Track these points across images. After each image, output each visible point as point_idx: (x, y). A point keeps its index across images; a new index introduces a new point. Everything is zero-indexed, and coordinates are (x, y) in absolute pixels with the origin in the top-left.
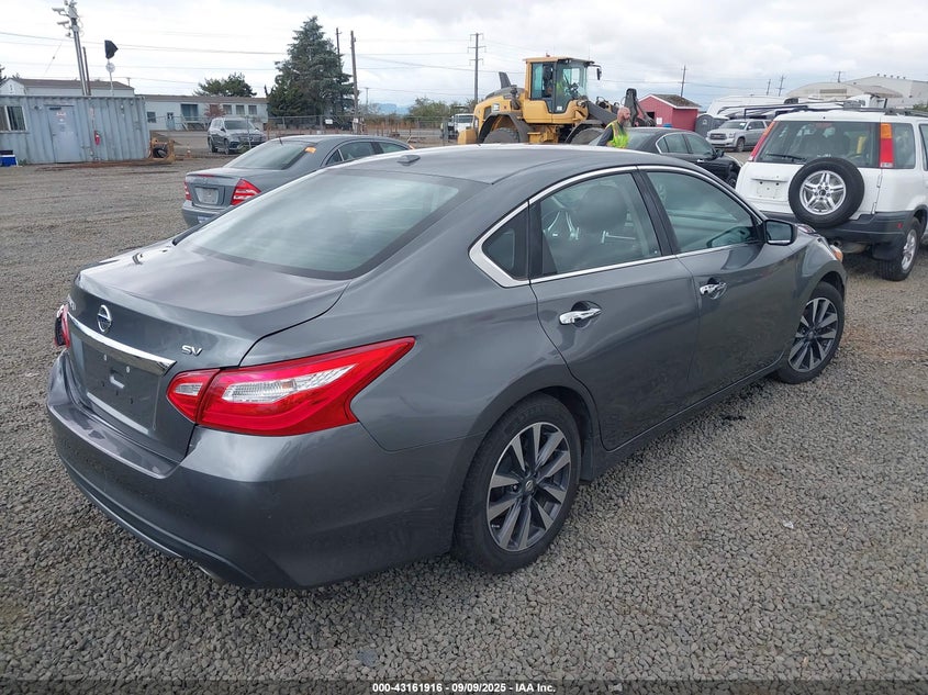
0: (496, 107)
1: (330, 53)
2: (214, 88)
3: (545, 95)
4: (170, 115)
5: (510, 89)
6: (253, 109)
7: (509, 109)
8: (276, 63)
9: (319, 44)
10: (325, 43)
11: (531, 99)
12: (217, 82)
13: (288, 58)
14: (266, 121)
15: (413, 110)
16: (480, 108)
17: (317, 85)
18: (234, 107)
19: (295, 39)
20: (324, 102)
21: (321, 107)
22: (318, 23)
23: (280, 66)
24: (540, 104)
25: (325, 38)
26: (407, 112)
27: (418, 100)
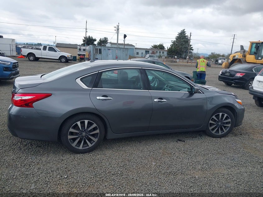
0: (237, 56)
1: (187, 39)
2: (155, 47)
3: (255, 53)
4: (142, 53)
5: (243, 51)
6: (163, 53)
7: (241, 57)
8: (172, 41)
9: (184, 36)
10: (186, 36)
11: (250, 54)
12: (156, 45)
13: (175, 40)
14: (166, 56)
15: (210, 55)
16: (232, 56)
17: (181, 47)
18: (158, 52)
19: (178, 35)
20: (183, 52)
21: (182, 53)
22: (185, 31)
23: (173, 42)
24: (253, 56)
25: (186, 35)
26: (208, 56)
27: (212, 53)
